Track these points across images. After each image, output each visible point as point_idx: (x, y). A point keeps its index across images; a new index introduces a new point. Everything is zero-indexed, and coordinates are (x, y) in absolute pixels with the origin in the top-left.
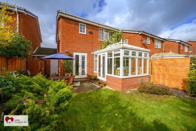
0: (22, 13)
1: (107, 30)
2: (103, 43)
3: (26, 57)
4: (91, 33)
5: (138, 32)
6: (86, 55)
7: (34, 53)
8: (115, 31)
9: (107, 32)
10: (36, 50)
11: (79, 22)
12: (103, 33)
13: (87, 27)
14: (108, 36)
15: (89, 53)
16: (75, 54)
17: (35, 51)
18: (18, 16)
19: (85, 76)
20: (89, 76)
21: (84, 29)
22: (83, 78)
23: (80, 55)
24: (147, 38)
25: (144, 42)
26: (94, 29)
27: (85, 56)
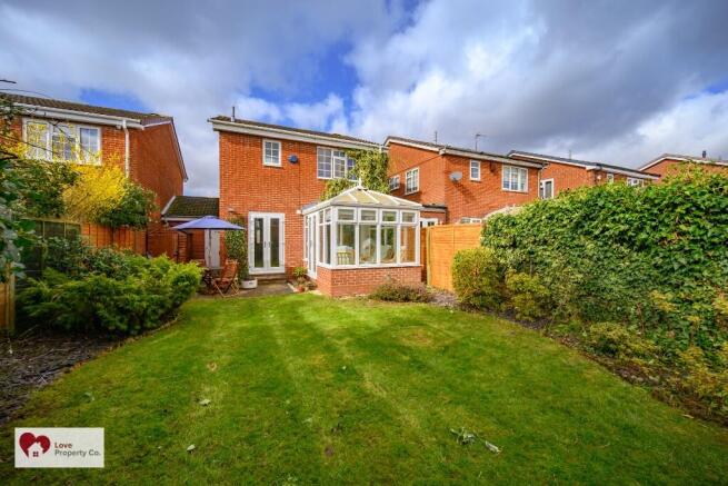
0: (135, 129)
1: (342, 151)
2: (329, 186)
3: (144, 225)
4: (296, 162)
5: (437, 149)
6: (281, 217)
7: (163, 213)
8: (365, 152)
9: (343, 155)
10: (168, 205)
11: (262, 137)
12: (328, 160)
13: (283, 148)
14: (346, 165)
15: (289, 211)
16: (253, 216)
17: (166, 208)
18: (127, 136)
19: (281, 270)
20: (289, 270)
21: (276, 153)
22: (275, 274)
23: (267, 217)
24: (468, 165)
25: (457, 175)
26: (303, 152)
27: (281, 221)
